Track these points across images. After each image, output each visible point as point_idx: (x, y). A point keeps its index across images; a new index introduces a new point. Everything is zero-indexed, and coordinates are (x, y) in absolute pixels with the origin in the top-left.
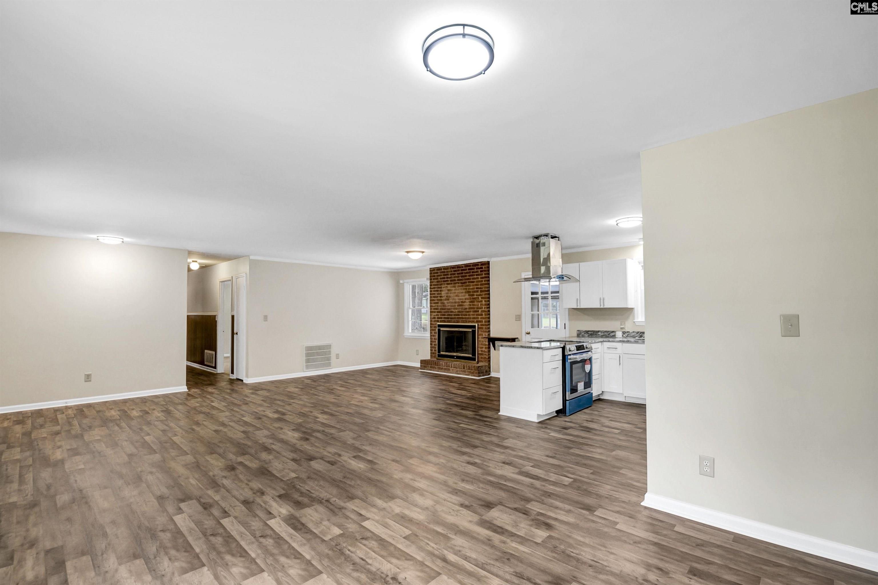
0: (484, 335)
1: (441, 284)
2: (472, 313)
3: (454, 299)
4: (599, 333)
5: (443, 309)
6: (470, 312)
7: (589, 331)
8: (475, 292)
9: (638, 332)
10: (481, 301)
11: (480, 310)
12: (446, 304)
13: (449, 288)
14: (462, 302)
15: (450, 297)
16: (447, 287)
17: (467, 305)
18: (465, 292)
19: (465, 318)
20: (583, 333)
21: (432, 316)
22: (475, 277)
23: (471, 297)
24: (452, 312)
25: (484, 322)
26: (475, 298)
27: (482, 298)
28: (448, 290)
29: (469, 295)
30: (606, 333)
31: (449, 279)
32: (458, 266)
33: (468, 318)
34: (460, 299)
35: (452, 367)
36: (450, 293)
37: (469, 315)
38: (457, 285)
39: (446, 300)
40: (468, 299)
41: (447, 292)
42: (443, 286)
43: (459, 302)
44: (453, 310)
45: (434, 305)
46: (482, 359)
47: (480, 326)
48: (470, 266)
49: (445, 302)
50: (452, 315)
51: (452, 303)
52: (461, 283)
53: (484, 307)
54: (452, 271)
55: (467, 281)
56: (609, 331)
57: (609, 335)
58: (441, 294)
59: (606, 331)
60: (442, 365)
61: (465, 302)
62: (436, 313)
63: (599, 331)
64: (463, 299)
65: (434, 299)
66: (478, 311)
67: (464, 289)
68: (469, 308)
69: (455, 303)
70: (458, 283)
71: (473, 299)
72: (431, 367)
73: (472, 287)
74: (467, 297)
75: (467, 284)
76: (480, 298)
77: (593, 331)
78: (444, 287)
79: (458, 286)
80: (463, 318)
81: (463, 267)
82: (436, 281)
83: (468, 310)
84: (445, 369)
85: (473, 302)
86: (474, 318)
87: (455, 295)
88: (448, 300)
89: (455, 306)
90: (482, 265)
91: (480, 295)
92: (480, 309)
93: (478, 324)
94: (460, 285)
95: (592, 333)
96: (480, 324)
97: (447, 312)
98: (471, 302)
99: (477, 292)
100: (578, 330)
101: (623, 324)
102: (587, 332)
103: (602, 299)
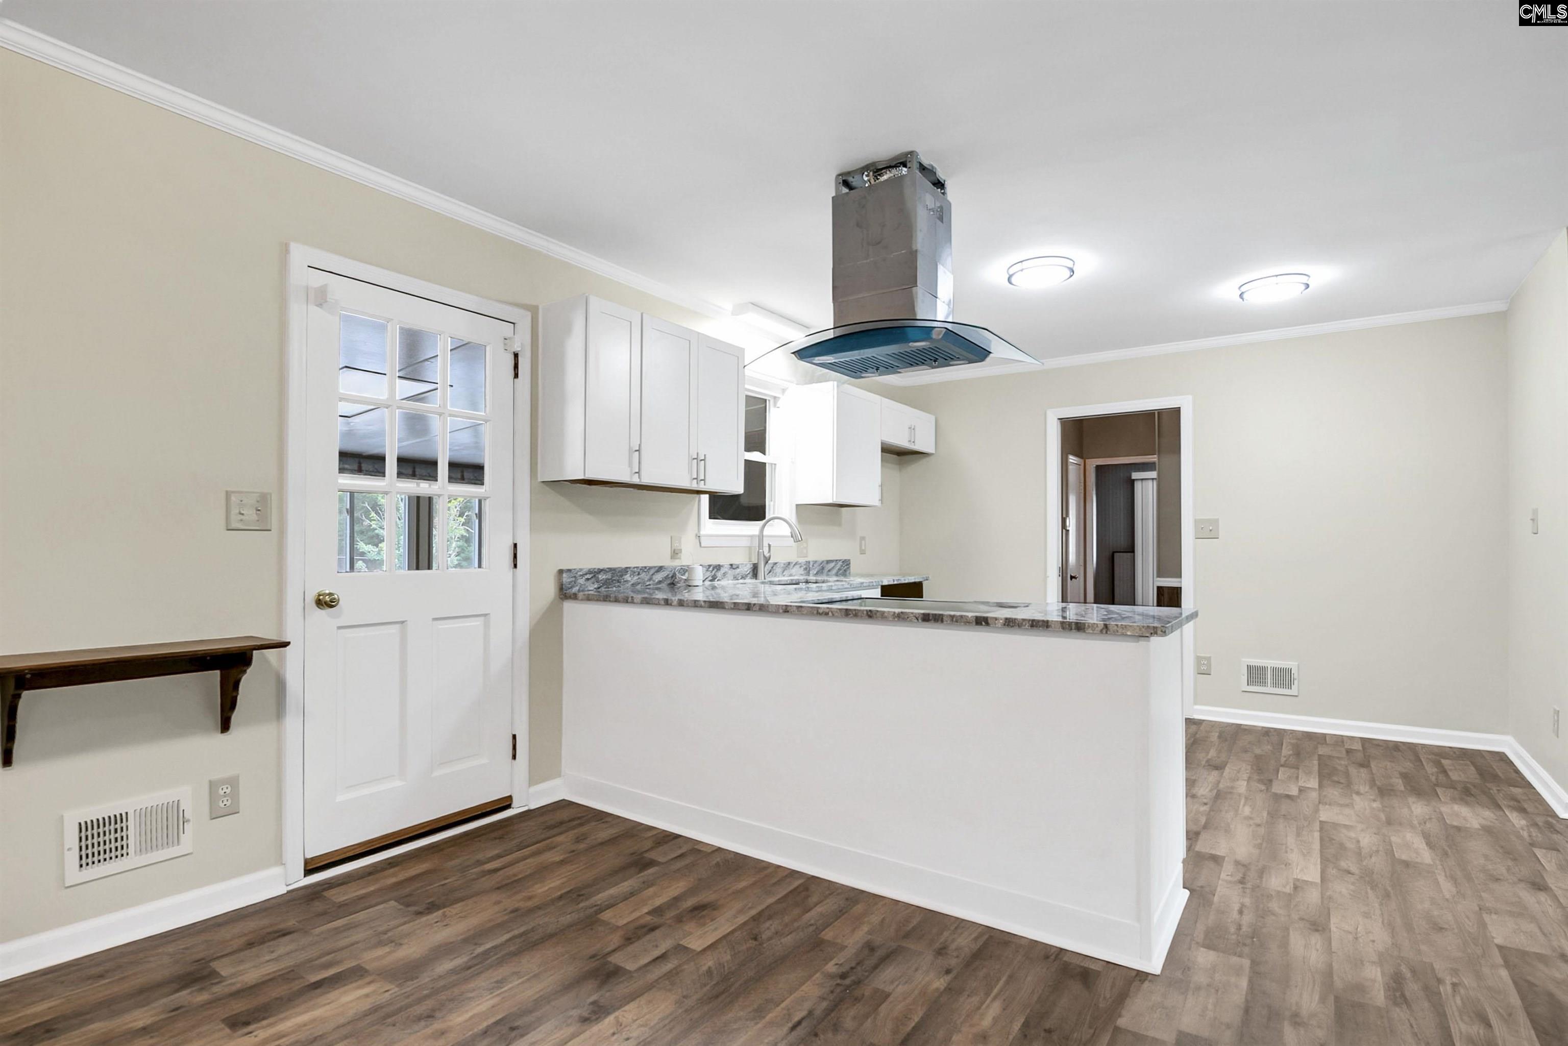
4: (627, 577)
7: (600, 571)
9: (710, 566)
20: (581, 581)
30: (643, 575)
56: (650, 568)
57: (650, 579)
59: (645, 569)
63: (626, 570)
77: (610, 569)
95: (609, 576)
100: (561, 572)
101: (676, 545)
102: (594, 574)
103: (700, 460)
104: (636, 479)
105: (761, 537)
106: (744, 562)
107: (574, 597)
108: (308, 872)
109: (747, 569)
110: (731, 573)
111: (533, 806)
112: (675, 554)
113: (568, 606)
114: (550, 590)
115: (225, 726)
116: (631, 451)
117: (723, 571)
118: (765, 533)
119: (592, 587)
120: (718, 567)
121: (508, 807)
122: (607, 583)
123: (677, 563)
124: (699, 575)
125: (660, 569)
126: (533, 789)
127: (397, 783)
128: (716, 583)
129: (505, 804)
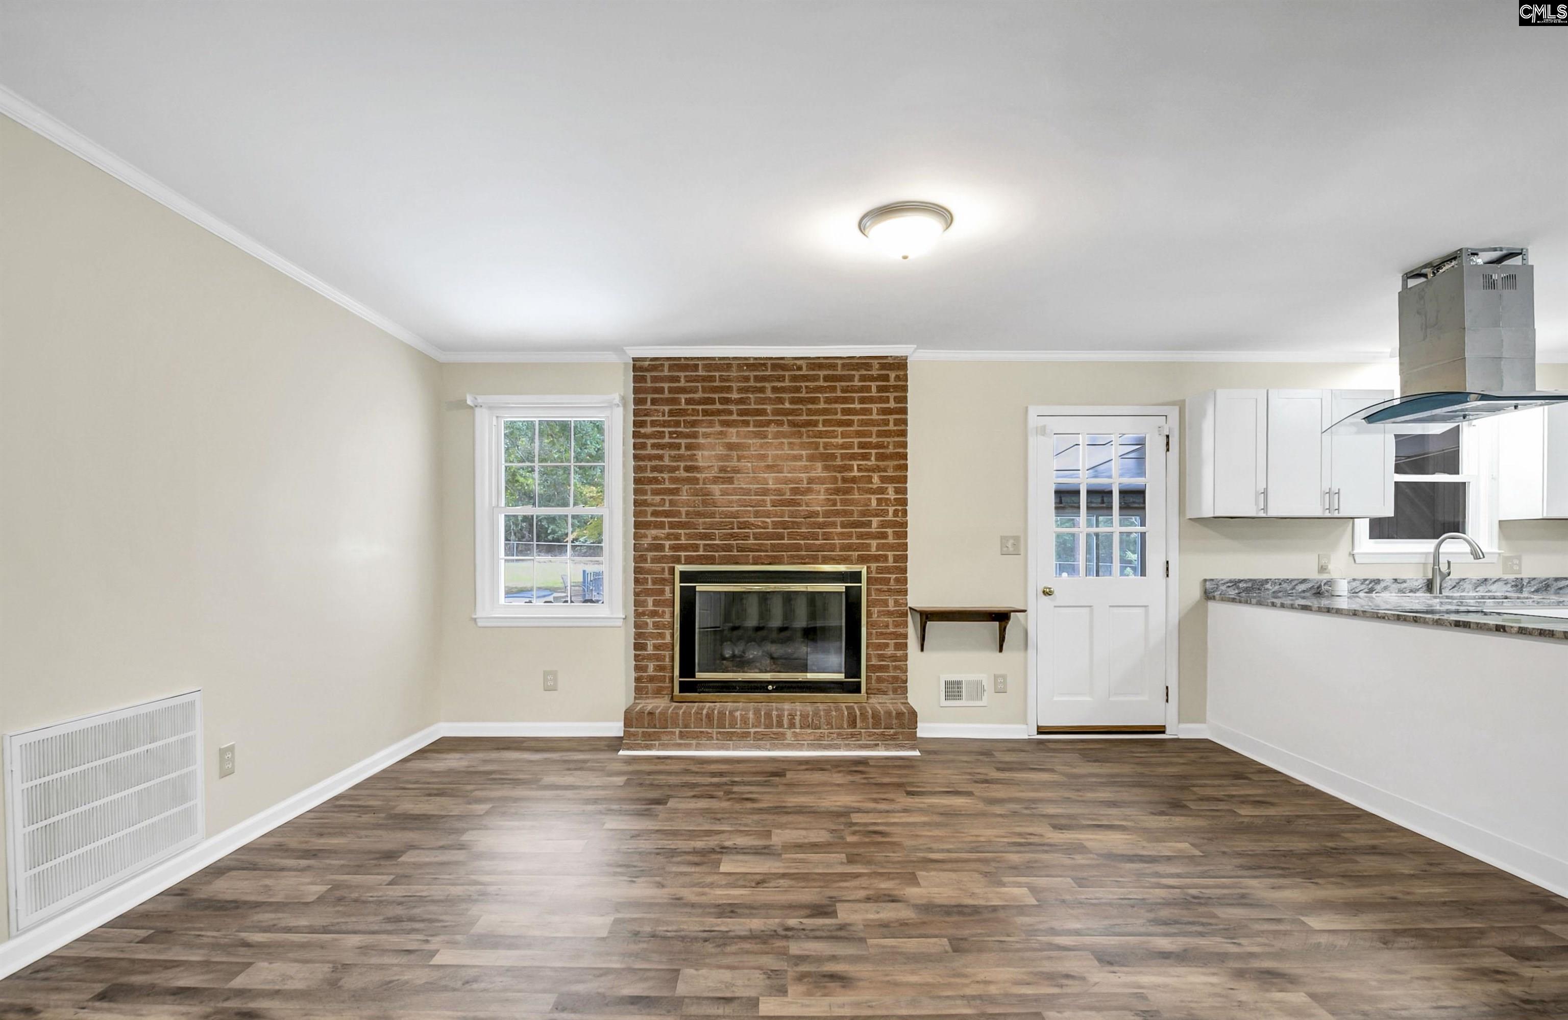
0: (891, 603)
1: (694, 424)
2: (839, 530)
3: (756, 480)
4: (1268, 586)
5: (699, 514)
6: (834, 525)
7: (1240, 581)
8: (853, 457)
9: (1366, 580)
10: (882, 491)
11: (875, 521)
12: (717, 495)
13: (734, 440)
14: (795, 491)
15: (738, 472)
16: (721, 433)
17: (817, 501)
18: (811, 458)
19: (808, 548)
20: (1223, 588)
21: (646, 542)
22: (857, 406)
23: (838, 475)
24: (745, 525)
25: (891, 559)
26: (854, 480)
27: (883, 479)
28: (731, 447)
29: (826, 468)
30: (1285, 585)
31: (733, 407)
32: (779, 364)
33: (822, 548)
34: (787, 481)
35: (792, 725)
36: (739, 459)
37: (827, 536)
38: (773, 429)
39: (716, 480)
40: (822, 481)
41: (721, 451)
42: (701, 430)
43: (779, 492)
44: (752, 520)
45: (658, 498)
46: (883, 686)
47: (874, 575)
48: (833, 367)
49: (716, 489)
50: (746, 537)
51: (748, 492)
52: (792, 424)
53: (891, 510)
54: (747, 379)
55: (821, 418)
56: (1292, 580)
57: (1293, 588)
58: (692, 458)
59: (1285, 581)
60: (745, 721)
61: (809, 491)
62: (667, 531)
63: (1267, 581)
64: (800, 481)
65: (655, 474)
66: (869, 524)
67: (803, 446)
68: (827, 514)
69: (765, 492)
70: (780, 423)
71: (844, 480)
72: (682, 735)
73: (840, 441)
74: (818, 471)
75: (821, 428)
76: (876, 479)
77: (1250, 580)
78: (706, 436)
79: (777, 435)
80: (798, 548)
81: (800, 368)
82: (667, 408)
83: (821, 520)
84: (760, 737)
85: (848, 491)
86: (849, 547)
87: (763, 464)
88: (730, 481)
89: (762, 503)
90: (883, 366)
91: (877, 469)
92: (877, 515)
93: (868, 568)
94: (786, 428)
95: (1250, 585)
96: (874, 566)
97: (720, 526)
98: (837, 491)
99: (865, 457)
100: (1205, 580)
101: (1323, 562)
102: (1235, 583)
103: (1332, 494)
104: (1262, 514)
105: (1436, 555)
106: (1416, 577)
107: (1214, 598)
108: (1039, 733)
109: (1420, 582)
110: (1396, 586)
111: (1181, 736)
112: (1322, 569)
113: (1211, 605)
114: (1196, 593)
115: (1001, 650)
116: (1257, 494)
117: (1382, 585)
118: (1441, 551)
119: (1232, 593)
120: (1378, 581)
121: (1163, 732)
122: (1247, 590)
123: (1325, 577)
124: (1343, 588)
125: (1304, 581)
126: (1182, 726)
127: (1088, 699)
128: (1374, 595)
129: (1161, 730)
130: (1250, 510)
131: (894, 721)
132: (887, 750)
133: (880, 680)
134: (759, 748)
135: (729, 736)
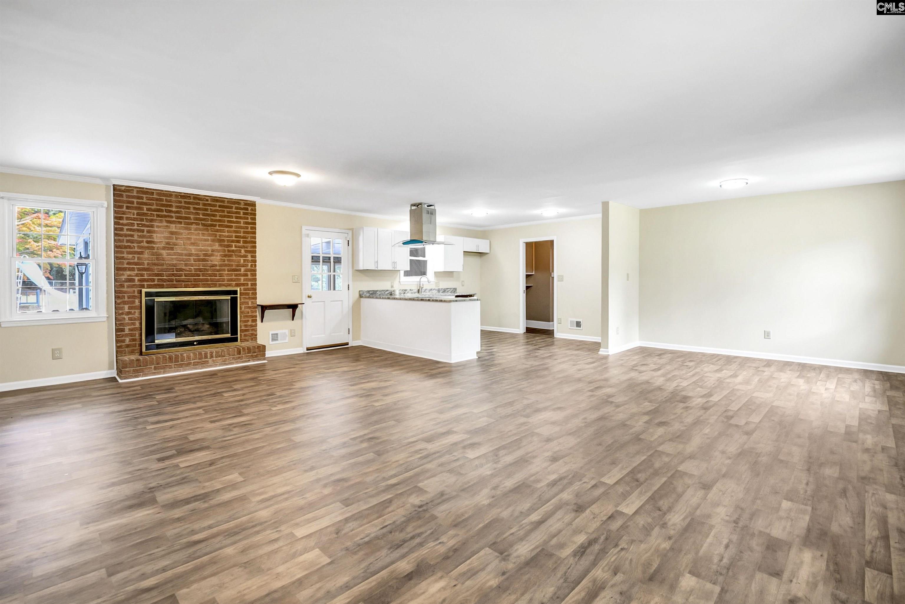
0: (250, 303)
1: (152, 221)
2: (226, 272)
3: (185, 249)
4: (378, 292)
5: (155, 264)
6: (224, 270)
7: (370, 291)
8: (233, 241)
9: (402, 289)
10: (246, 256)
11: (243, 269)
12: (165, 256)
13: (174, 230)
14: (205, 255)
15: (176, 245)
16: (167, 226)
17: (216, 259)
18: (213, 241)
19: (212, 280)
20: (365, 293)
21: (123, 278)
22: (234, 220)
23: (226, 249)
24: (181, 270)
25: (250, 285)
26: (233, 251)
27: (246, 251)
28: (172, 233)
29: (221, 245)
30: (382, 292)
31: (173, 215)
32: (197, 197)
33: (218, 280)
34: (201, 250)
36: (177, 239)
37: (221, 275)
38: (194, 226)
39: (164, 248)
40: (218, 251)
41: (167, 235)
42: (156, 224)
43: (197, 255)
44: (184, 267)
45: (130, 256)
46: (247, 338)
47: (242, 291)
48: (223, 201)
49: (164, 252)
50: (181, 275)
51: (181, 255)
52: (204, 225)
53: (250, 264)
54: (181, 202)
55: (218, 223)
57: (384, 293)
58: (151, 237)
59: (383, 291)
60: (189, 358)
61: (212, 255)
62: (136, 272)
63: (377, 291)
64: (208, 250)
65: (129, 244)
66: (240, 270)
67: (209, 235)
68: (221, 266)
69: (190, 255)
70: (198, 224)
71: (229, 251)
72: (155, 368)
73: (227, 234)
74: (217, 246)
75: (217, 228)
76: (243, 251)
77: (373, 290)
78: (158, 227)
79: (196, 230)
80: (207, 280)
81: (207, 200)
82: (135, 212)
83: (218, 268)
84: (196, 364)
85: (231, 256)
86: (231, 280)
87: (189, 242)
88: (172, 249)
89: (189, 260)
90: (245, 204)
91: (244, 247)
92: (243, 267)
93: (240, 288)
94: (200, 226)
95: (373, 292)
96: (242, 288)
97: (167, 270)
98: (225, 256)
99: (238, 242)
100: (360, 291)
101: (392, 284)
102: (369, 291)
103: (394, 263)
104: (376, 269)
105: (420, 281)
106: (415, 289)
107: (363, 297)
108: (307, 350)
109: (416, 291)
110: (410, 292)
111: (353, 345)
112: (392, 287)
113: (362, 299)
114: (357, 295)
115: (293, 320)
116: (375, 262)
117: (407, 291)
118: (421, 280)
119: (368, 295)
120: (406, 290)
121: (348, 345)
122: (372, 294)
123: (393, 289)
124: (397, 293)
125: (387, 290)
126: (354, 342)
127: (323, 336)
128: (405, 294)
129: (347, 344)
130: (372, 267)
131: (257, 350)
132: (254, 361)
133: (245, 335)
134: (196, 369)
135: (181, 366)
